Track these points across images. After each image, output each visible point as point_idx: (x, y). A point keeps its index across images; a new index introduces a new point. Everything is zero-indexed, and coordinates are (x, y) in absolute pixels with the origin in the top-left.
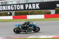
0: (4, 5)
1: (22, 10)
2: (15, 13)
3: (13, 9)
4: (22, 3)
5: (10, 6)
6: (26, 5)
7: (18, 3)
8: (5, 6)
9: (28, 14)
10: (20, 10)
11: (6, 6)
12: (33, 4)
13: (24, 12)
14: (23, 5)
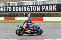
0: (20, 6)
1: (38, 11)
3: (29, 10)
4: (39, 4)
5: (26, 7)
7: (34, 4)
10: (36, 11)
11: (22, 7)
12: (50, 6)
13: (40, 14)
14: (39, 6)
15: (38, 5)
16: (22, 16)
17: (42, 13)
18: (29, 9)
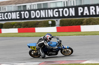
0: (43, 9)
1: (72, 17)
2: (61, 21)
5: (52, 10)
6: (79, 8)
7: (66, 5)
8: (44, 11)
9: (82, 23)
10: (69, 16)
11: (46, 11)
12: (91, 7)
13: (76, 21)
14: (74, 9)
15: (72, 7)
16: (46, 25)
17: (78, 20)
18: (57, 13)
